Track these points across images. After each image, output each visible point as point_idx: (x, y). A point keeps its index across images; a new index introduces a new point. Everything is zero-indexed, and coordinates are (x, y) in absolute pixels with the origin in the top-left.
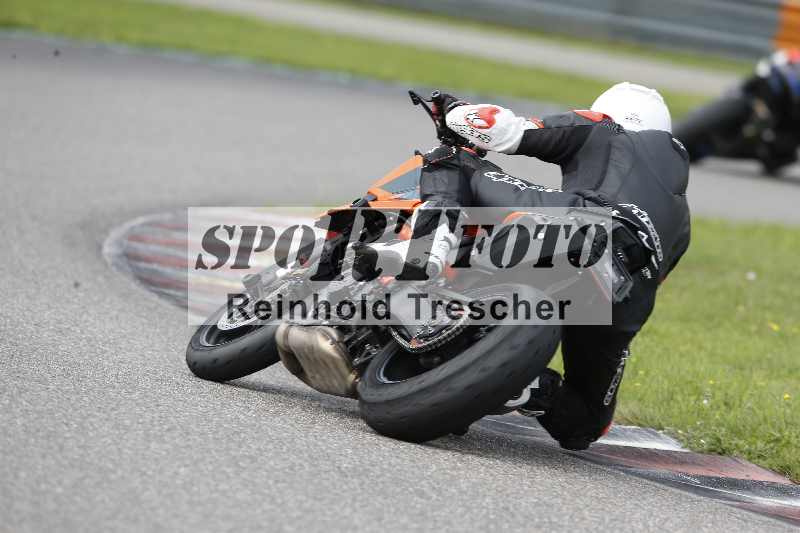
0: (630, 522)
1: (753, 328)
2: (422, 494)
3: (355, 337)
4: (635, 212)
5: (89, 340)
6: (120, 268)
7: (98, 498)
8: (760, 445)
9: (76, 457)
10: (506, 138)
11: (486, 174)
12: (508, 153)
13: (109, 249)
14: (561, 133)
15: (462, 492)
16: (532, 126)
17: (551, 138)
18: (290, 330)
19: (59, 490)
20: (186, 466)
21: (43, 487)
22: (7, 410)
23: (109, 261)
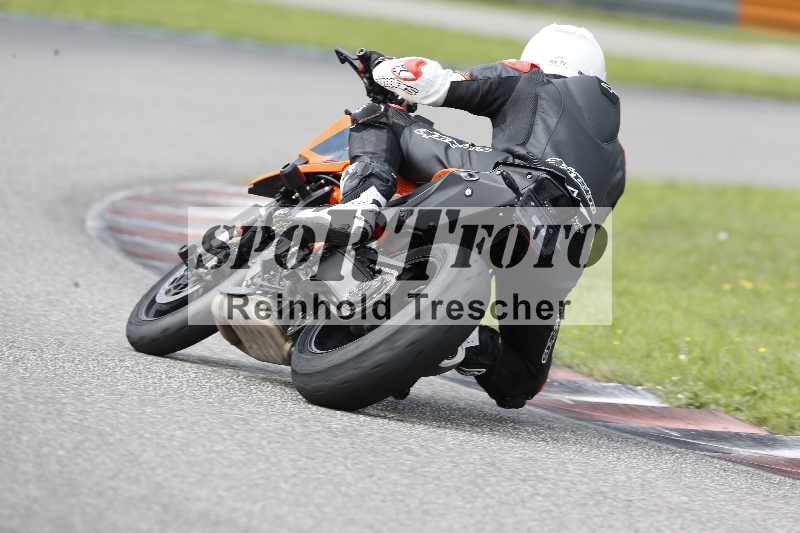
0: (612, 474)
1: (727, 287)
2: (410, 452)
5: (79, 310)
6: (103, 241)
7: (99, 460)
8: (737, 398)
9: (76, 421)
10: (432, 91)
11: (415, 131)
12: (434, 105)
13: (92, 223)
15: (450, 450)
17: (478, 89)
19: (61, 453)
20: (181, 428)
21: (46, 449)
22: (5, 378)
23: (93, 233)
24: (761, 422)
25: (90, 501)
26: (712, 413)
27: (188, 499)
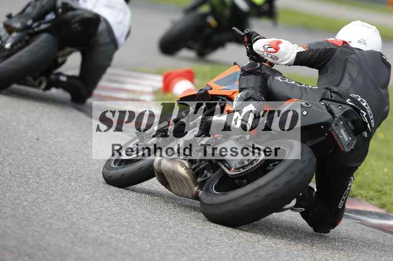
3: (198, 166)
4: (359, 100)
7: (45, 208)
8: (371, 193)
11: (276, 78)
12: (289, 65)
14: (318, 53)
16: (302, 50)
17: (312, 56)
18: (162, 161)
19: (25, 203)
21: (17, 201)
24: (383, 206)
25: (38, 229)
26: (359, 200)
27: (87, 231)
